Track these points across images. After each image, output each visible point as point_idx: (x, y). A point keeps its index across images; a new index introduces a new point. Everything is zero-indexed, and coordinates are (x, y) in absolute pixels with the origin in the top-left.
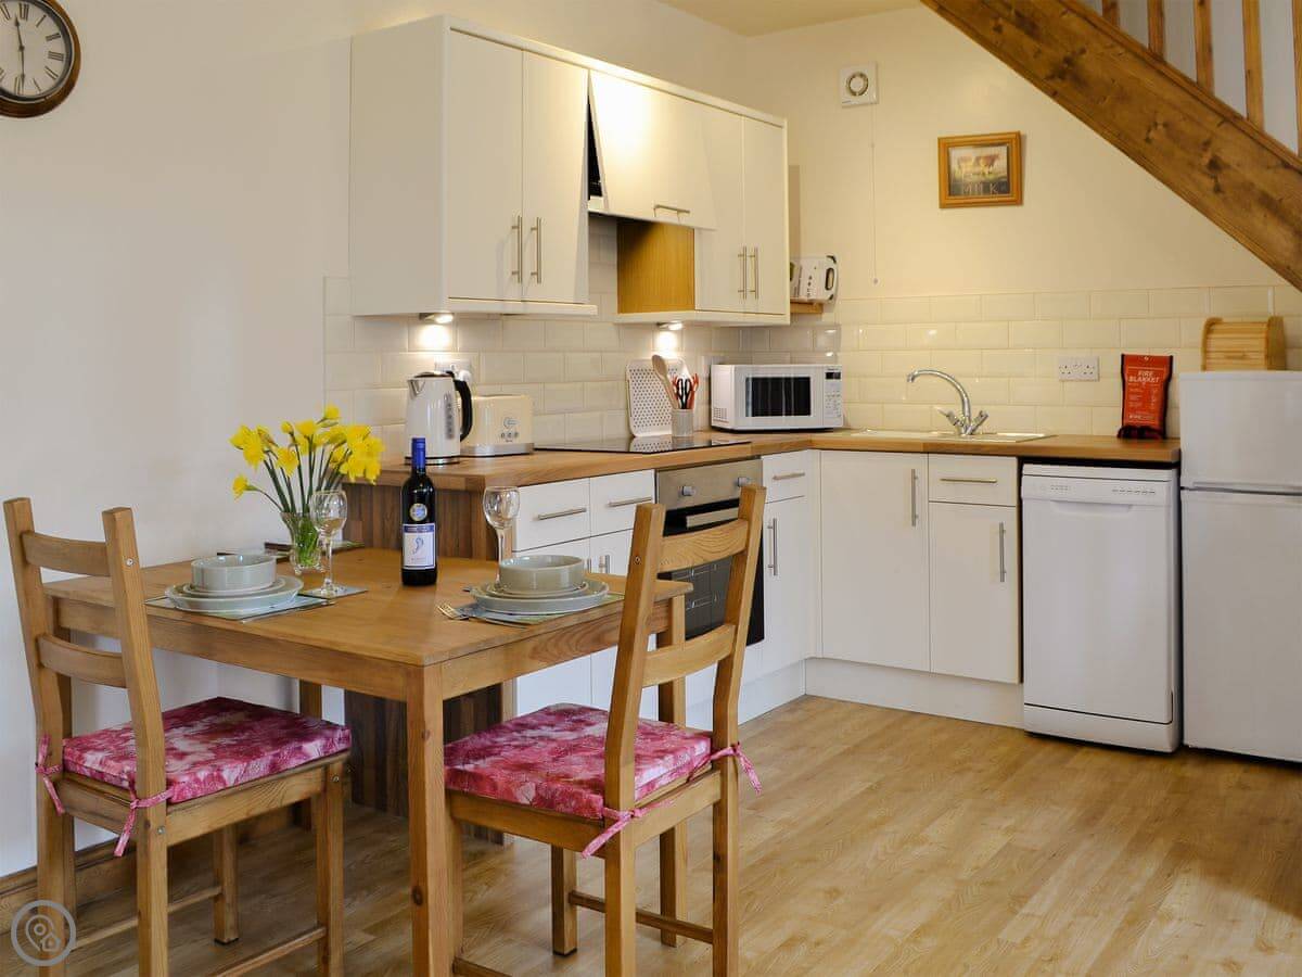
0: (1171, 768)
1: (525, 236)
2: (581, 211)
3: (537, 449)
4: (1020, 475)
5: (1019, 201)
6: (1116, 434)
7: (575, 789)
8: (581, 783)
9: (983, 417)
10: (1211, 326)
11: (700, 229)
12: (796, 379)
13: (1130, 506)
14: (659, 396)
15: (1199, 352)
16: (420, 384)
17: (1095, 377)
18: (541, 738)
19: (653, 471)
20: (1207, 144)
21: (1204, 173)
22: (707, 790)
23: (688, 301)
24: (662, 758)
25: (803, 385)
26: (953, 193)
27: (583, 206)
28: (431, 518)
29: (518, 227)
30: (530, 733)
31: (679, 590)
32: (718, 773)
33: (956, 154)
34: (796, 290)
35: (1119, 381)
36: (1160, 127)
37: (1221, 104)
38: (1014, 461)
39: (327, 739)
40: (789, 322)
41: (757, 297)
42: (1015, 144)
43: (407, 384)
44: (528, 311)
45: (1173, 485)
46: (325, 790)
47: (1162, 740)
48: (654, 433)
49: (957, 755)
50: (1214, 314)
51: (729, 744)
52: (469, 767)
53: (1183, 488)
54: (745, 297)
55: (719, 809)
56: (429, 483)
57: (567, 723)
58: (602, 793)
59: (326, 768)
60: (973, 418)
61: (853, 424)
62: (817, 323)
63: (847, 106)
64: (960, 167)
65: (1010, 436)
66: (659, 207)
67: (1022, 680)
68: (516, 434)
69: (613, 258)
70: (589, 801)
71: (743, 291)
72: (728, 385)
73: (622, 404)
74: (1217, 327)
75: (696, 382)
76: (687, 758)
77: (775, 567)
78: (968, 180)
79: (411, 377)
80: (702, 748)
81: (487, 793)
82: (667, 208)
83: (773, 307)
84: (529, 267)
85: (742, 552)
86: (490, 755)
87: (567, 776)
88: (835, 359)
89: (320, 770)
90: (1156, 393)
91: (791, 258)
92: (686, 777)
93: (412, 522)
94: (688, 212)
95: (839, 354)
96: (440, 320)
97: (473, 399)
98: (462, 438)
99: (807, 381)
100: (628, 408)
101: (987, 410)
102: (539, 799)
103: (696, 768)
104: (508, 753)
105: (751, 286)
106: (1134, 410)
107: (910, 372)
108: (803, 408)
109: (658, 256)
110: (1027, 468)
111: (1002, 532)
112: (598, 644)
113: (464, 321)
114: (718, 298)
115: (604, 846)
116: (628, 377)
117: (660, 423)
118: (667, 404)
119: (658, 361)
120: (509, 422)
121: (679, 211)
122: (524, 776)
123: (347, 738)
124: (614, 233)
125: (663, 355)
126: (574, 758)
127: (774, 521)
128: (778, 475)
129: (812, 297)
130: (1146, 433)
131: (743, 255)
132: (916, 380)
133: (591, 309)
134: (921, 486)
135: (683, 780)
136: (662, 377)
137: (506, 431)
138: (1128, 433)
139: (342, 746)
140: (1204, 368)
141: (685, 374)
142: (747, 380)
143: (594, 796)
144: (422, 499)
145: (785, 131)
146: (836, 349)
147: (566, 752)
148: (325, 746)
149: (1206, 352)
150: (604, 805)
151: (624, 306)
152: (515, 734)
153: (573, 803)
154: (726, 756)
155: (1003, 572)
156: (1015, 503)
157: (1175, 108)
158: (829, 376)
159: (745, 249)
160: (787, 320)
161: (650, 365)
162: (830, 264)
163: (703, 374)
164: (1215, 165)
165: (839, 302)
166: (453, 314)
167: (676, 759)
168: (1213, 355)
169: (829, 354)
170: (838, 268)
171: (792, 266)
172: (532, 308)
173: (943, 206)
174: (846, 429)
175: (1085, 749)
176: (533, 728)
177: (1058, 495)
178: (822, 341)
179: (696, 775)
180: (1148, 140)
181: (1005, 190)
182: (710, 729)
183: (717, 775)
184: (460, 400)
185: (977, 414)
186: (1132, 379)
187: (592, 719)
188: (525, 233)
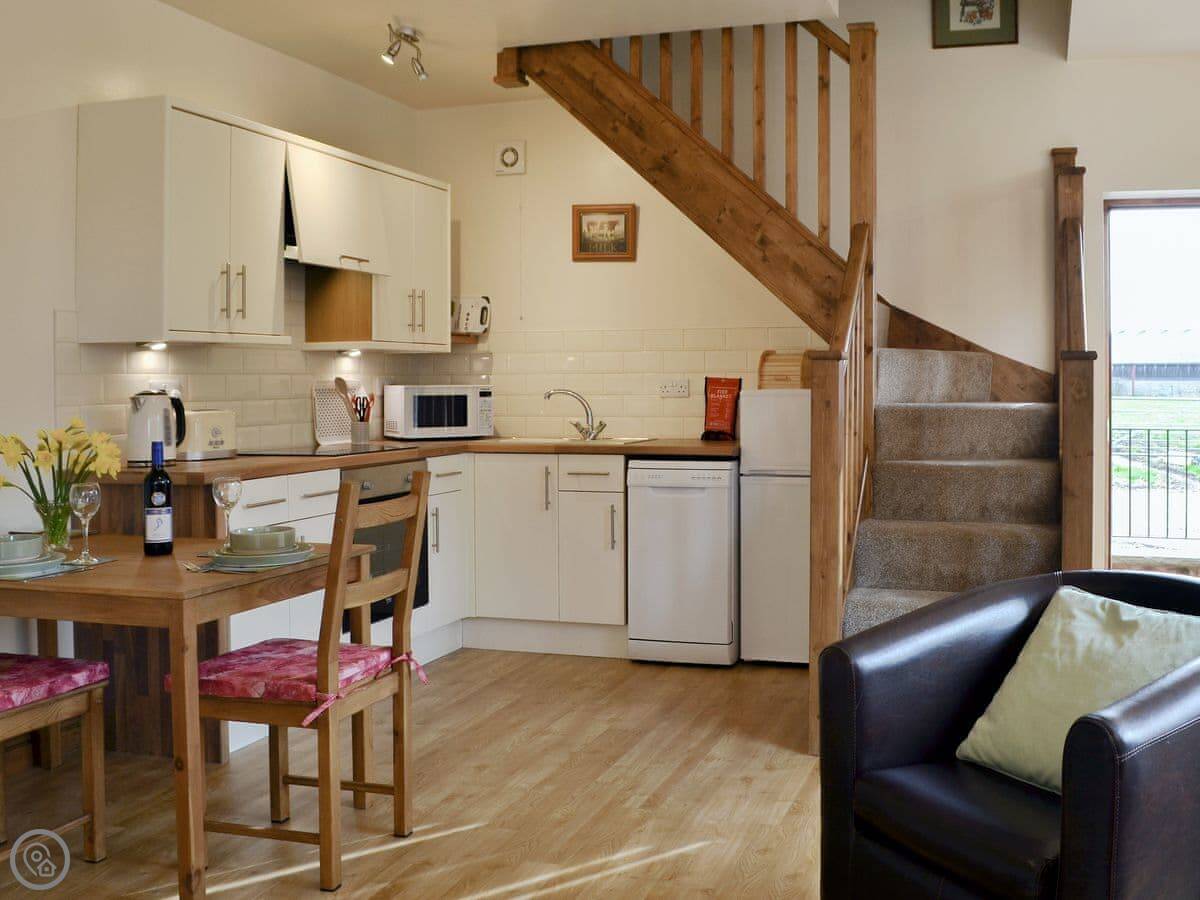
0: (730, 676)
1: (232, 278)
2: (279, 257)
3: (240, 455)
4: (626, 468)
5: (633, 258)
6: (700, 437)
7: (295, 683)
8: (298, 679)
9: (602, 426)
10: (766, 356)
11: (377, 275)
12: (456, 397)
13: (703, 488)
14: (338, 411)
15: (756, 375)
16: (142, 401)
17: (686, 394)
18: (264, 658)
19: (338, 470)
20: (759, 226)
21: (756, 247)
22: (388, 686)
23: (366, 334)
24: (356, 662)
25: (462, 401)
26: (585, 249)
27: (280, 254)
28: (168, 503)
29: (226, 272)
30: (254, 656)
31: (366, 552)
32: (397, 673)
33: (586, 219)
34: (456, 324)
35: (704, 397)
36: (727, 212)
37: (769, 197)
38: (621, 459)
39: (91, 671)
40: (450, 351)
41: (423, 330)
42: (631, 213)
43: (129, 400)
44: (235, 341)
45: (734, 472)
46: (89, 710)
47: (724, 656)
48: (335, 440)
49: (577, 679)
50: (770, 348)
51: (405, 651)
52: (212, 677)
53: (742, 475)
54: (413, 330)
55: (397, 699)
56: (166, 476)
57: (281, 648)
58: (316, 684)
59: (90, 692)
60: (595, 426)
61: (501, 433)
62: (475, 351)
63: (499, 174)
64: (589, 229)
65: (621, 440)
66: (344, 257)
67: (627, 622)
68: (222, 442)
69: (302, 298)
70: (306, 689)
71: (412, 325)
72: (398, 402)
73: (309, 417)
74: (770, 357)
75: (372, 399)
76: (374, 663)
77: (437, 545)
78: (595, 240)
79: (132, 395)
80: (385, 656)
81: (227, 693)
82: (351, 258)
83: (438, 338)
84: (235, 304)
85: (413, 517)
86: (226, 670)
87: (287, 677)
88: (488, 380)
89: (86, 694)
90: (729, 405)
91: (452, 297)
92: (373, 675)
93: (153, 506)
94: (367, 261)
95: (491, 377)
96: (154, 347)
97: (186, 413)
98: (178, 444)
99: (464, 398)
100: (313, 421)
101: (605, 420)
102: (268, 693)
103: (380, 671)
104: (241, 668)
105: (418, 321)
106: (712, 420)
107: (547, 390)
108: (462, 421)
109: (342, 297)
110: (632, 463)
111: (613, 511)
112: (307, 588)
113: (176, 349)
114: (392, 330)
115: (317, 718)
116: (314, 395)
117: (341, 434)
118: (347, 419)
119: (340, 382)
120: (216, 432)
121: (360, 260)
122: (255, 679)
123: (105, 671)
124: (302, 276)
125: (343, 377)
126: (291, 667)
127: (437, 510)
128: (440, 473)
129: (470, 330)
130: (721, 436)
131: (412, 296)
132: (551, 397)
133: (287, 340)
134: (553, 479)
135: (371, 678)
136: (344, 396)
137: (214, 440)
138: (709, 436)
139: (102, 677)
140: (760, 387)
141: (362, 393)
142: (415, 397)
143: (310, 686)
144: (160, 488)
145: (449, 193)
146: (488, 373)
147: (284, 665)
148: (88, 677)
149: (761, 375)
150: (317, 691)
151: (311, 336)
152: (243, 658)
153: (294, 693)
154: (403, 660)
155: (613, 542)
156: (622, 489)
157: (738, 198)
158: (484, 394)
159: (414, 291)
160: (448, 349)
161: (333, 385)
162: (484, 303)
163: (377, 393)
164: (763, 242)
165: (491, 335)
166: (166, 343)
167: (367, 663)
168: (766, 378)
169: (484, 377)
170: (492, 308)
171: (453, 304)
172: (237, 339)
173: (575, 259)
174: (496, 436)
175: (671, 668)
176: (257, 653)
177: (655, 482)
178: (478, 366)
179: (381, 674)
180: (719, 221)
181: (624, 249)
182: (391, 644)
183: (395, 676)
184: (175, 414)
185: (598, 424)
186: (712, 396)
187: (301, 646)
188: (233, 277)
